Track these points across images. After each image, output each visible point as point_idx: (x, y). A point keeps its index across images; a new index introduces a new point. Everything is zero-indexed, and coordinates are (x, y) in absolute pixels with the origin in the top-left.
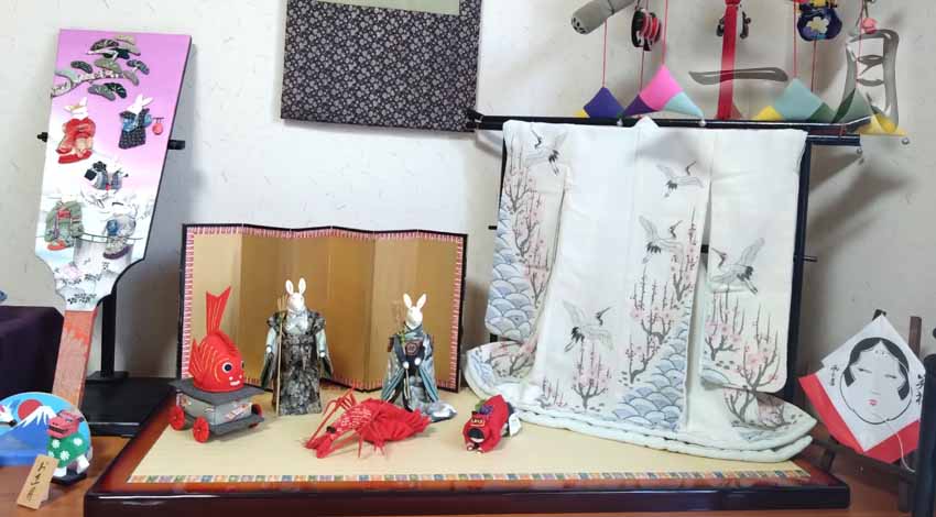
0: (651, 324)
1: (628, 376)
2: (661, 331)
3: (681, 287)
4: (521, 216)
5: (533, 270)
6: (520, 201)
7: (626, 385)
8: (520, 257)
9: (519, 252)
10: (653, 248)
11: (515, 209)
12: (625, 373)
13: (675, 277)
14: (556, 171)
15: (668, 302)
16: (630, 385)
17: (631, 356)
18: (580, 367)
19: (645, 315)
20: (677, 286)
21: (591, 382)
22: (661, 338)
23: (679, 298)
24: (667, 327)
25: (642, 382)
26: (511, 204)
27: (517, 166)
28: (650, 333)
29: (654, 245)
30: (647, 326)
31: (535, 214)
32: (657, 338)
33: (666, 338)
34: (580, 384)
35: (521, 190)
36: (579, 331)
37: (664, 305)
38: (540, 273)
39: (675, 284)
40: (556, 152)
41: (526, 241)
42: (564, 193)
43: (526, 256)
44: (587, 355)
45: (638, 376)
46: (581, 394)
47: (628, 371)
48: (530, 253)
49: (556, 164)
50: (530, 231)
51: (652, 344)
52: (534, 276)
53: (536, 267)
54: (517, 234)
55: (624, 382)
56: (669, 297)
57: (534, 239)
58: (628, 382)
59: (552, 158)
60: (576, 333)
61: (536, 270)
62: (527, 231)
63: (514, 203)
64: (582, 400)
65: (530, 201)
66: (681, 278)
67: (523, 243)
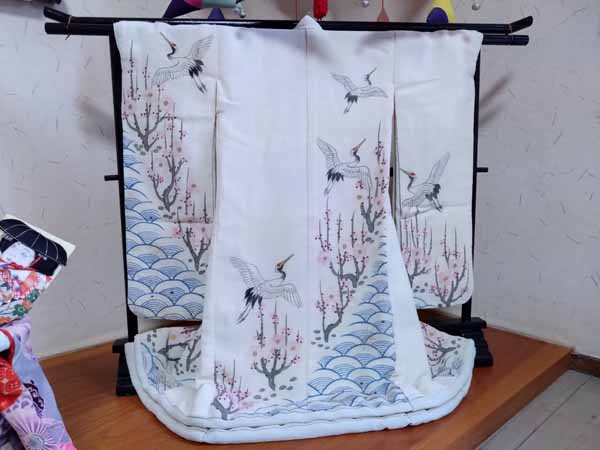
0: (342, 265)
1: (322, 335)
2: (353, 272)
3: (372, 216)
4: (158, 155)
5: (185, 226)
6: (154, 134)
7: (321, 346)
8: (165, 212)
9: (162, 204)
10: (334, 176)
11: (148, 147)
12: (317, 332)
13: (362, 206)
14: (202, 88)
15: (358, 235)
16: (325, 344)
17: (323, 309)
18: (261, 337)
19: (333, 256)
20: (366, 215)
21: (277, 354)
22: (354, 279)
23: (371, 229)
24: (360, 265)
25: (339, 337)
26: (139, 141)
27: (141, 86)
28: (341, 276)
29: (336, 171)
30: (337, 268)
31: (179, 150)
32: (349, 280)
33: (361, 279)
34: (262, 360)
35: (152, 120)
36: (255, 292)
37: (354, 241)
38: (196, 228)
39: (363, 213)
40: (199, 62)
41: (170, 187)
42: (216, 118)
43: (173, 208)
44: (268, 321)
45: (333, 331)
46: (265, 371)
47: (321, 329)
48: (178, 203)
49: (202, 78)
50: (174, 174)
51: (345, 289)
52: (188, 233)
53: (190, 221)
54: (156, 181)
55: (318, 342)
56: (358, 229)
57: (182, 184)
58: (322, 341)
59: (195, 71)
60: (251, 297)
61: (189, 226)
62: (170, 174)
63: (144, 138)
64: (267, 380)
65: (169, 133)
66: (370, 206)
67: (166, 192)
